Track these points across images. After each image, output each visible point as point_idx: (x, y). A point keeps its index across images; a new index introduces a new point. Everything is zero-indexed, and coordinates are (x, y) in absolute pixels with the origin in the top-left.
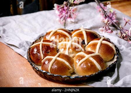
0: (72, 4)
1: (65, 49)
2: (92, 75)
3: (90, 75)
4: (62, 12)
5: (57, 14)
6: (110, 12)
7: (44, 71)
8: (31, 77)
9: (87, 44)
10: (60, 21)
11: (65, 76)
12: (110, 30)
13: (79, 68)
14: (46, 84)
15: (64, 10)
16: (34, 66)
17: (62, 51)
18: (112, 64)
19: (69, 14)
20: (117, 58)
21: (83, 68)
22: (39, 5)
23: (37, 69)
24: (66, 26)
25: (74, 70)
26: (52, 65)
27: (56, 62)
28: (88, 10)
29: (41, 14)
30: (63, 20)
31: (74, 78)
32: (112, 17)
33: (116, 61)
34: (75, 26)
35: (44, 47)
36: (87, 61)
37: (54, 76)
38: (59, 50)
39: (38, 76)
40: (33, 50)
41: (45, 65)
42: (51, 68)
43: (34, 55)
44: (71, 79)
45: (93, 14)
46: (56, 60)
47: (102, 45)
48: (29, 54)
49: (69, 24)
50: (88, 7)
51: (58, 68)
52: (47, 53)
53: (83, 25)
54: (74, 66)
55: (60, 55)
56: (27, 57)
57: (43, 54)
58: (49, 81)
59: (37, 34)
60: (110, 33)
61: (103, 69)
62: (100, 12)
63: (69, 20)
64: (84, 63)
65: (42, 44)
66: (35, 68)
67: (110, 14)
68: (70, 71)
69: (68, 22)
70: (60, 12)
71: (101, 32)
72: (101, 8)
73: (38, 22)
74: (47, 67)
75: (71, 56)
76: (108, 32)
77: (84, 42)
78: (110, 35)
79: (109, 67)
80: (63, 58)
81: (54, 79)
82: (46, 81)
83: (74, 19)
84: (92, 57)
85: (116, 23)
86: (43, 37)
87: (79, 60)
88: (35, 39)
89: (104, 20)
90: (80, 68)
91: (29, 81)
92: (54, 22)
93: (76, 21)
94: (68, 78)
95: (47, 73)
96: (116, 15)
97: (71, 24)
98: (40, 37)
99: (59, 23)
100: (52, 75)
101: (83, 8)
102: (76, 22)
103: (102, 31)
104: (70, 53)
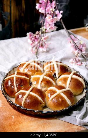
0: (44, 32)
1: (38, 83)
2: (62, 110)
3: (61, 110)
4: (34, 41)
5: (29, 43)
6: (80, 43)
7: (18, 105)
8: (5, 109)
9: (59, 78)
10: (32, 50)
11: (38, 111)
12: (80, 62)
13: (50, 103)
14: (19, 117)
15: (36, 39)
16: (8, 99)
17: (34, 85)
18: (81, 99)
19: (41, 43)
20: (86, 92)
21: (54, 103)
22: (11, 30)
23: (12, 103)
24: (38, 55)
25: (46, 104)
26: (26, 99)
27: (29, 96)
28: (59, 38)
29: (13, 42)
30: (35, 50)
31: (45, 113)
32: (82, 48)
33: (85, 96)
34: (47, 57)
35: (18, 80)
36: (59, 96)
37: (27, 110)
38: (32, 83)
39: (12, 108)
40: (7, 83)
41: (18, 99)
42: (25, 102)
43: (8, 87)
44: (43, 114)
45: (63, 43)
46: (29, 94)
47: (73, 80)
48: (4, 86)
49: (40, 53)
50: (59, 35)
51: (31, 103)
52: (20, 86)
53: (55, 56)
54: (46, 101)
55: (33, 89)
56: (2, 89)
57: (17, 87)
58: (22, 114)
59: (10, 63)
60: (80, 65)
61: (73, 104)
62: (71, 42)
63: (41, 49)
64: (55, 98)
65: (16, 77)
66: (9, 101)
67: (80, 45)
68: (42, 105)
69: (40, 52)
70: (32, 41)
71: (71, 64)
72: (72, 39)
73: (11, 51)
74: (21, 101)
75: (43, 89)
76: (78, 65)
77: (56, 76)
78: (79, 67)
79: (78, 102)
80: (35, 93)
81: (27, 113)
82: (20, 113)
83: (45, 49)
84: (63, 92)
85: (85, 56)
86: (16, 68)
87: (51, 95)
88: (8, 70)
89: (74, 51)
90: (52, 103)
91: (3, 113)
92: (27, 50)
93: (48, 49)
94: (40, 113)
95: (21, 107)
96: (85, 46)
97: (43, 53)
98: (14, 68)
99: (32, 52)
100: (25, 109)
101: (54, 36)
102: (48, 52)
103: (73, 63)
104: (43, 87)
